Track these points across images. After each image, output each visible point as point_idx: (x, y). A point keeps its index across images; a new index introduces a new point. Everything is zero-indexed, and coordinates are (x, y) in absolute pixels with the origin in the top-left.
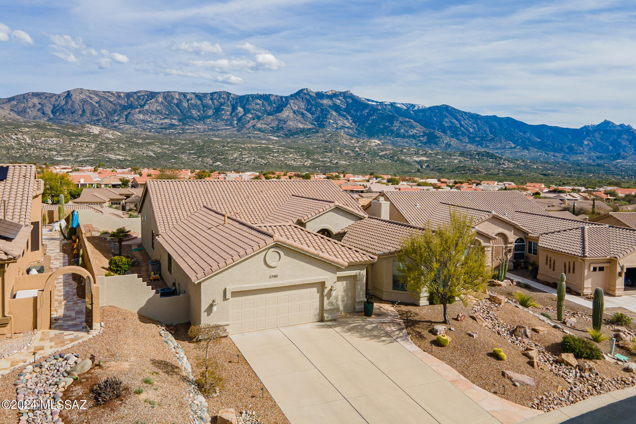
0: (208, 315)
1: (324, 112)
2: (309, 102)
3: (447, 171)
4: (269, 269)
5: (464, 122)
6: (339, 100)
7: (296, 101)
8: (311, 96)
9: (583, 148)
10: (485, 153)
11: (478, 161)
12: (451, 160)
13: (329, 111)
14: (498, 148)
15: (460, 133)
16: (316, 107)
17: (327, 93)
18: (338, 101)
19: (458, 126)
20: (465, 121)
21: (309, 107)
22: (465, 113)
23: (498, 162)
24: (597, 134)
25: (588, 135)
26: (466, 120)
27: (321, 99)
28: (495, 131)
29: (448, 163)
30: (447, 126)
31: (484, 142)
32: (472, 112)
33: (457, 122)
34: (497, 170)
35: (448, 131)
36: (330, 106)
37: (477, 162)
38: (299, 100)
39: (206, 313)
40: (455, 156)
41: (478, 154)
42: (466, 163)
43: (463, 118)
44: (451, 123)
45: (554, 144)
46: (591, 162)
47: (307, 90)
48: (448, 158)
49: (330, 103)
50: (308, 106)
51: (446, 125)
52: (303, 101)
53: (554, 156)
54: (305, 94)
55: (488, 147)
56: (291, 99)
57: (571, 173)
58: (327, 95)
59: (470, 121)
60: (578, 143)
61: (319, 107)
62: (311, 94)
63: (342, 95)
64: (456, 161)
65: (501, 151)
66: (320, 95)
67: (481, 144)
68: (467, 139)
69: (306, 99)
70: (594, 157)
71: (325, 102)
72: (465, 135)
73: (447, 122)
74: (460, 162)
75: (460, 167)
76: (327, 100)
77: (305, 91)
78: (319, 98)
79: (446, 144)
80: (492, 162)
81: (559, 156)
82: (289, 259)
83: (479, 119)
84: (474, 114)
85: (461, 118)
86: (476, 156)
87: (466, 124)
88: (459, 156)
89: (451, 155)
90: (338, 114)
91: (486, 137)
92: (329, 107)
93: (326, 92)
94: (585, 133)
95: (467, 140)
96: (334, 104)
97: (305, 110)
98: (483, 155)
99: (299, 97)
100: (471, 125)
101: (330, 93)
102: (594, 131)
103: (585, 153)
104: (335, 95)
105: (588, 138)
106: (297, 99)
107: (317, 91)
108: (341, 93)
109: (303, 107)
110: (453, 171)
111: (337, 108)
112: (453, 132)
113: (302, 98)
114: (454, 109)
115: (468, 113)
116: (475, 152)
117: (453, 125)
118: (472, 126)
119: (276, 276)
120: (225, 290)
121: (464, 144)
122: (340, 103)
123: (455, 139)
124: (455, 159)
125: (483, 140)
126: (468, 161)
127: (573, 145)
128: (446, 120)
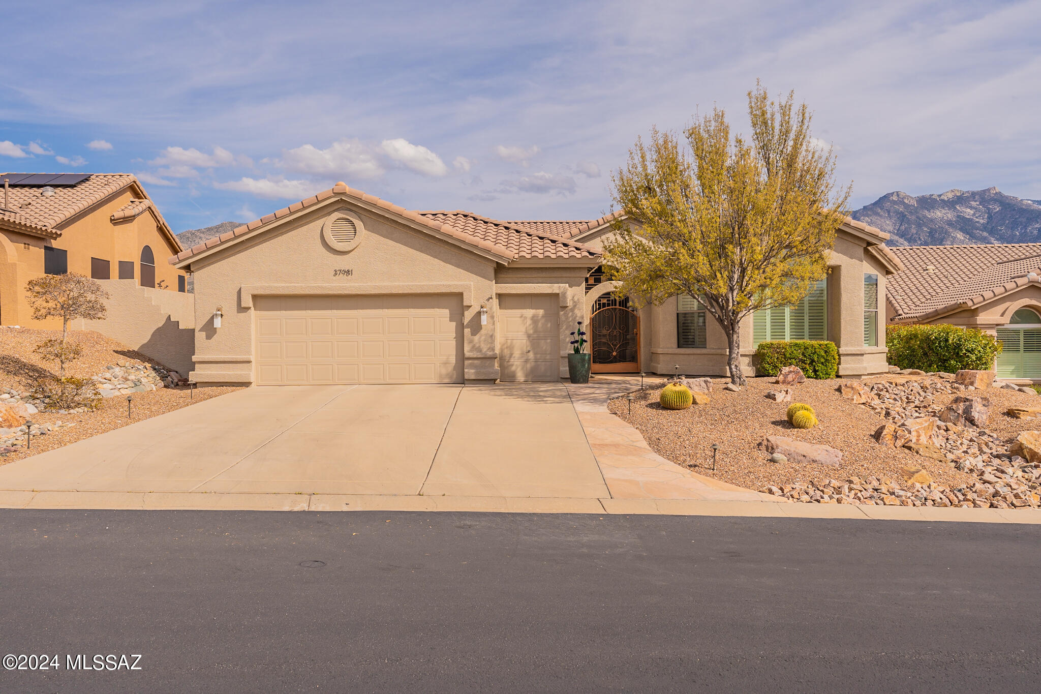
0: (209, 337)
1: (937, 235)
2: (902, 217)
4: (332, 255)
6: (971, 208)
7: (874, 218)
8: (907, 206)
13: (947, 232)
16: (919, 226)
17: (942, 197)
18: (968, 210)
21: (903, 228)
27: (929, 211)
36: (950, 223)
38: (881, 216)
39: (204, 333)
47: (898, 195)
49: (949, 216)
50: (901, 225)
52: (890, 217)
54: (894, 202)
56: (864, 215)
58: (943, 201)
61: (926, 226)
62: (906, 201)
63: (977, 197)
66: (927, 202)
69: (897, 212)
71: (938, 214)
76: (944, 211)
77: (895, 198)
78: (926, 209)
82: (375, 238)
90: (968, 237)
92: (948, 224)
93: (940, 196)
96: (958, 216)
97: (894, 233)
99: (881, 209)
101: (950, 196)
104: (960, 199)
106: (877, 214)
107: (920, 195)
108: (973, 194)
109: (891, 228)
111: (966, 226)
113: (889, 212)
119: (348, 272)
120: (239, 292)
122: (974, 214)
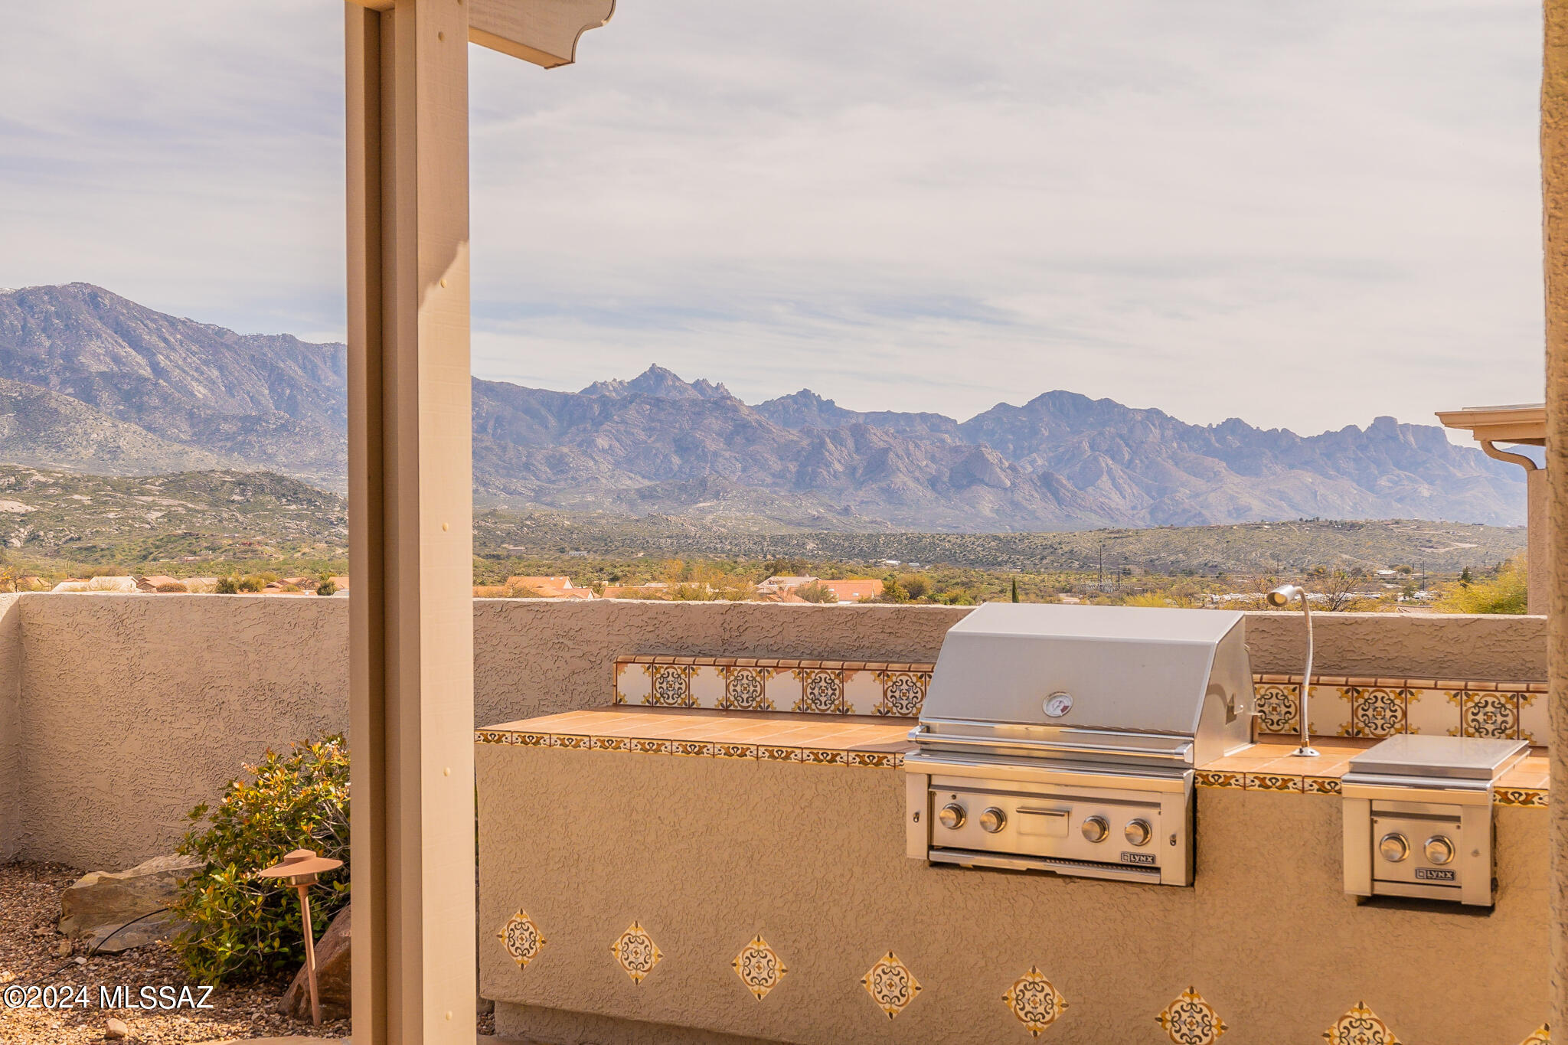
3: (119, 557)
5: (167, 357)
9: (596, 462)
10: (266, 481)
11: (244, 512)
12: (132, 511)
14: (311, 464)
15: (155, 401)
19: (146, 372)
20: (173, 356)
22: (172, 322)
23: (319, 515)
24: (631, 413)
25: (606, 416)
26: (173, 349)
28: (291, 397)
29: (121, 521)
30: (102, 374)
31: (253, 438)
32: (202, 319)
33: (139, 358)
34: (323, 545)
35: (105, 395)
37: (241, 518)
40: (149, 493)
41: (242, 483)
42: (198, 521)
43: (165, 340)
44: (116, 359)
45: (504, 449)
46: (623, 509)
48: (116, 504)
51: (96, 367)
53: (505, 489)
55: (270, 458)
57: (577, 550)
59: (194, 354)
60: (580, 445)
64: (153, 515)
65: (322, 474)
67: (242, 448)
68: (185, 427)
70: (633, 495)
72: (177, 409)
73: (95, 355)
74: (170, 516)
75: (171, 539)
79: (101, 446)
80: (299, 517)
81: (522, 490)
83: (228, 347)
84: (208, 326)
85: (155, 339)
86: (232, 492)
87: (178, 367)
88: (162, 493)
89: (128, 491)
91: (258, 420)
94: (596, 409)
95: (184, 430)
98: (260, 489)
100: (197, 369)
102: (625, 403)
103: (604, 481)
105: (607, 426)
110: (145, 557)
112: (127, 397)
114: (126, 303)
115: (184, 323)
116: (228, 478)
117: (125, 370)
118: (202, 373)
121: (177, 447)
123: (134, 427)
124: (149, 507)
125: (248, 431)
126: (203, 512)
127: (565, 450)
128: (94, 345)
